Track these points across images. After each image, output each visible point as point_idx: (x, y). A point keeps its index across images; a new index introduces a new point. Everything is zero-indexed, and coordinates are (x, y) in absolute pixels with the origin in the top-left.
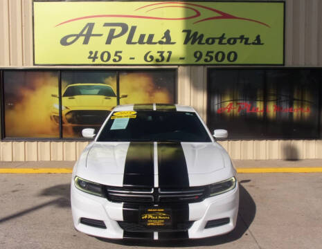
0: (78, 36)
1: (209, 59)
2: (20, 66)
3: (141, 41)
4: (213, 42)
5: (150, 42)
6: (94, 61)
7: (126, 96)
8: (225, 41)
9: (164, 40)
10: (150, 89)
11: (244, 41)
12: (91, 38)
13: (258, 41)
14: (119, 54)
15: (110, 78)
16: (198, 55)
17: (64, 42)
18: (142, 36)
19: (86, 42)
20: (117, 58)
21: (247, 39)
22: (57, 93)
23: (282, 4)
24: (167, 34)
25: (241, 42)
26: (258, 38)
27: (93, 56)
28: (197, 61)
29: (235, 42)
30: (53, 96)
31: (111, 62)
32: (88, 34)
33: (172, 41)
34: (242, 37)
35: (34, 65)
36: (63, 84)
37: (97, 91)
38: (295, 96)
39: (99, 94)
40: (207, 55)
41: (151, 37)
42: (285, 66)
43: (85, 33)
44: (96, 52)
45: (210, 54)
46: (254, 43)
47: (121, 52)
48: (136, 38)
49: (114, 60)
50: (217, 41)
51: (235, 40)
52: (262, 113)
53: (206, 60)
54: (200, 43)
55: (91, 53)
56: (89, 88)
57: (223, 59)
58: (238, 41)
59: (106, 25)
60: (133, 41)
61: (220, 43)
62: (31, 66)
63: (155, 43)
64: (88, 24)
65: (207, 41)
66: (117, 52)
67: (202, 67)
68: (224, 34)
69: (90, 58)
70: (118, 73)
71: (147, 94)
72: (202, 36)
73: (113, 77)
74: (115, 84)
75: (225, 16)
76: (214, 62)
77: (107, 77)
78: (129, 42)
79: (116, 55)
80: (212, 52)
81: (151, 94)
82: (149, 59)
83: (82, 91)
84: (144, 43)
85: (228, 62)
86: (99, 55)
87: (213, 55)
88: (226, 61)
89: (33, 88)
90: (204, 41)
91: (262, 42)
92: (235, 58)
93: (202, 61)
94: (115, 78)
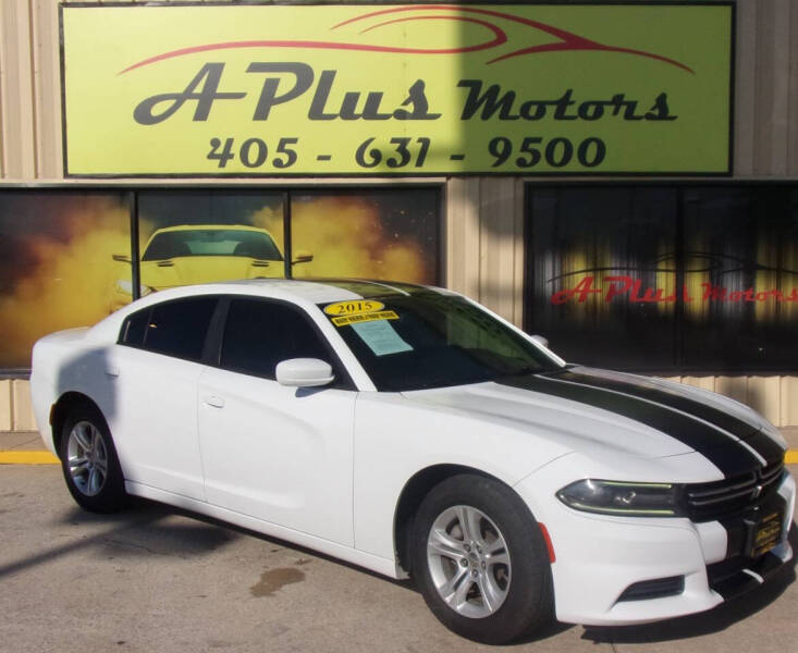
0: (180, 99)
1: (528, 157)
2: (29, 180)
3: (347, 112)
4: (541, 113)
5: (371, 113)
6: (222, 165)
7: (308, 259)
8: (571, 110)
9: (410, 108)
10: (371, 239)
11: (623, 109)
12: (216, 103)
13: (661, 110)
14: (288, 146)
15: (267, 211)
16: (500, 147)
17: (143, 115)
18: (351, 99)
19: (201, 115)
20: (285, 158)
21: (632, 106)
22: (127, 251)
23: (727, 10)
24: (417, 93)
25: (616, 112)
26: (661, 102)
27: (220, 151)
28: (497, 164)
29: (599, 114)
30: (116, 258)
31: (268, 167)
32: (206, 93)
33: (429, 112)
34: (618, 101)
35: (66, 175)
36: (143, 226)
37: (231, 246)
38: (761, 259)
39: (238, 253)
40: (525, 148)
41: (375, 99)
42: (736, 178)
43: (199, 89)
44: (230, 142)
45: (532, 146)
46: (649, 117)
47: (294, 141)
48: (334, 104)
49: (278, 163)
50: (551, 110)
51: (600, 108)
52: (671, 303)
53: (521, 162)
54: (504, 116)
55: (215, 143)
56: (212, 236)
57: (567, 158)
58: (609, 110)
59: (255, 68)
60: (327, 110)
61: (560, 115)
62: (60, 180)
63: (385, 117)
64: (208, 67)
65: (525, 109)
66: (283, 142)
67: (511, 180)
68: (569, 93)
69: (211, 156)
70: (287, 196)
71: (365, 253)
72: (510, 96)
73: (274, 208)
74: (280, 225)
75: (573, 42)
76: (543, 166)
77: (259, 207)
78: (316, 113)
79: (281, 149)
80: (538, 140)
81: (375, 252)
82: (368, 159)
83: (192, 246)
84: (357, 117)
85: (580, 168)
86: (236, 149)
87: (541, 148)
88: (574, 165)
89: (64, 238)
90: (515, 110)
91: (671, 113)
92: (600, 157)
93: (510, 165)
94: (281, 210)
